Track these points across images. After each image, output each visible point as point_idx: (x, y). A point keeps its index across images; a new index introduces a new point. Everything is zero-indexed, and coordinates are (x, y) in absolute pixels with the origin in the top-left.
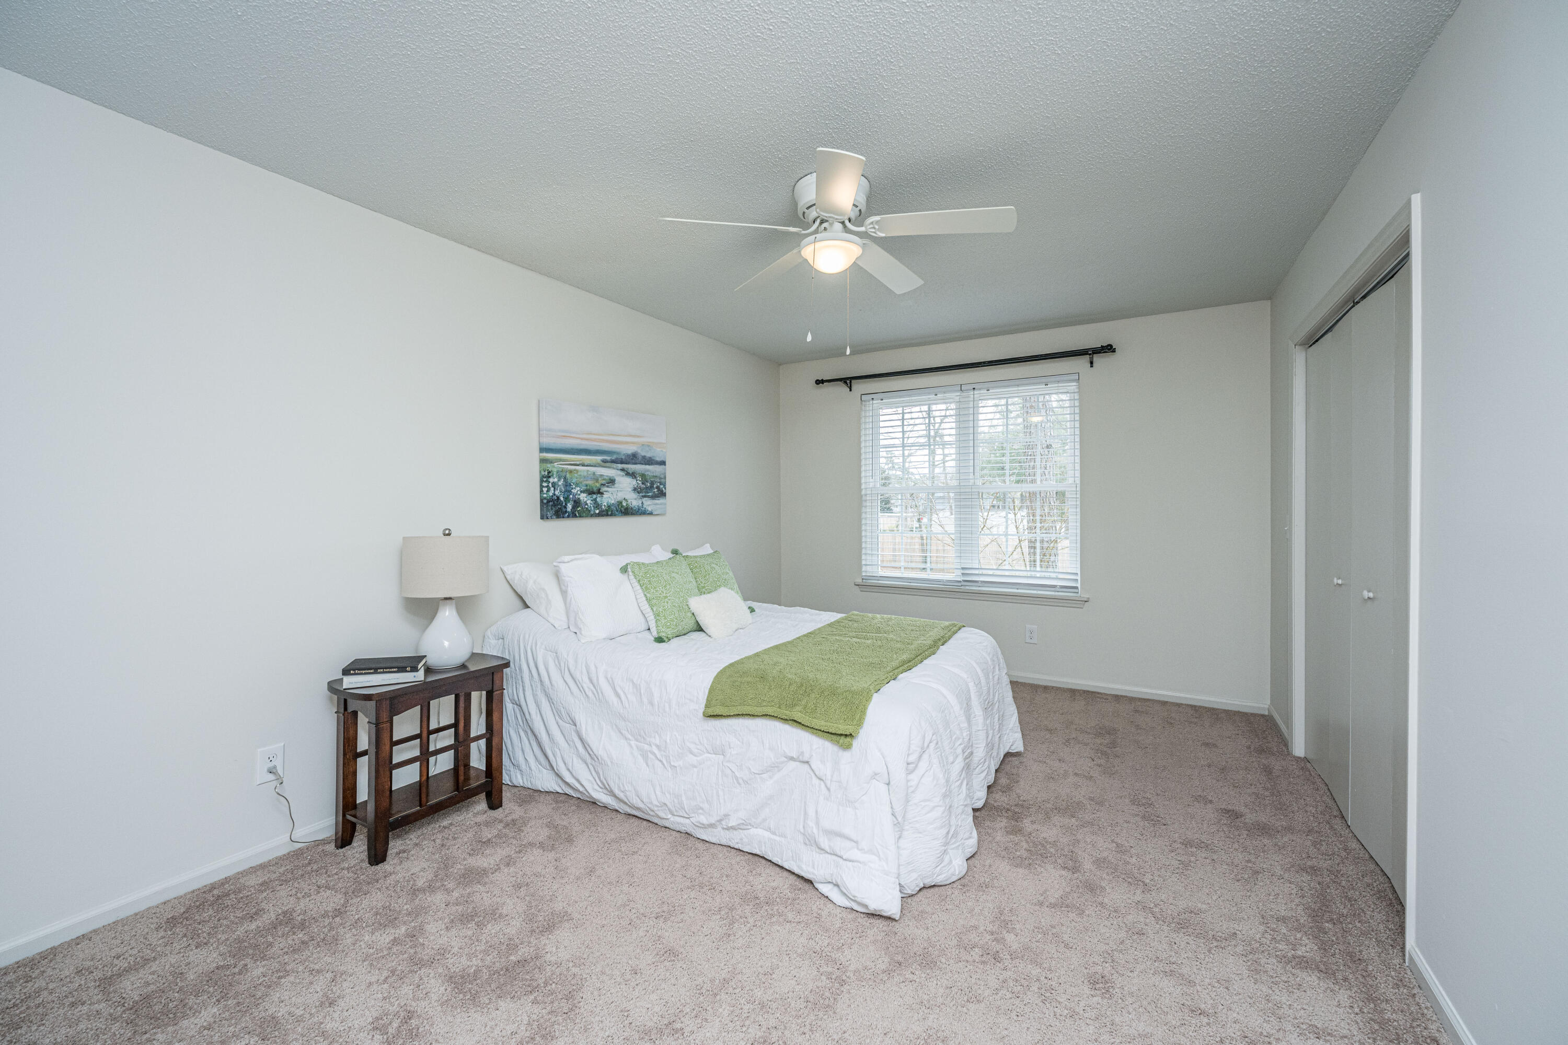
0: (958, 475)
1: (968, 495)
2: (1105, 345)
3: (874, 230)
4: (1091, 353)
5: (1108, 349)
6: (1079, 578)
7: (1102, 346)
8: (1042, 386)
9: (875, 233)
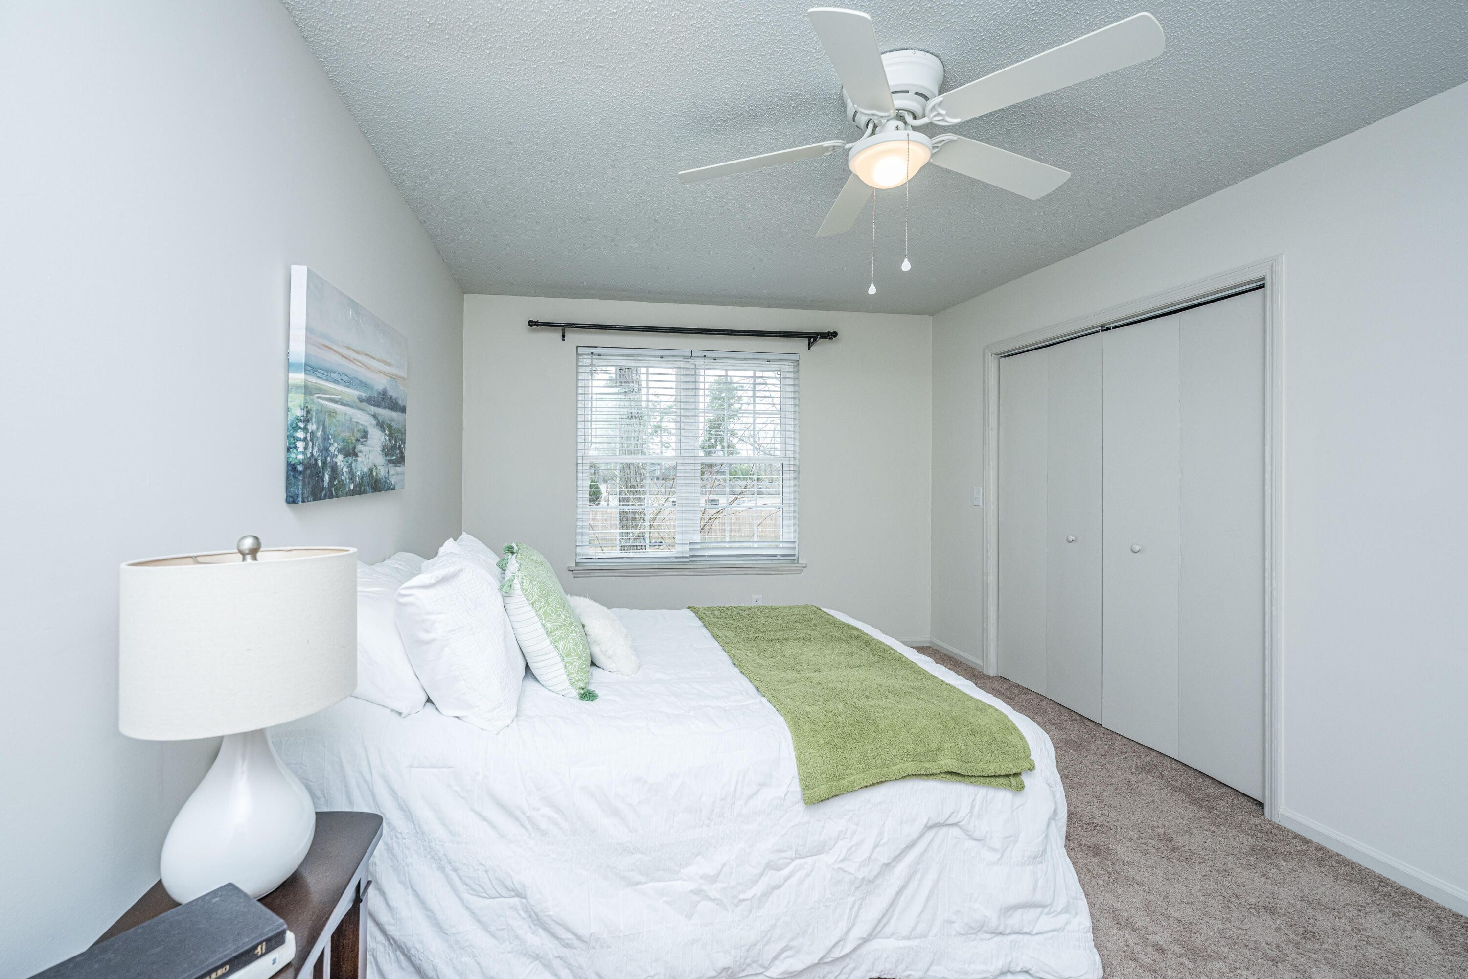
0: (679, 445)
1: (691, 466)
2: (831, 331)
3: (941, 118)
4: (812, 337)
5: (831, 335)
6: (796, 545)
7: (829, 332)
8: (765, 363)
9: (943, 120)
